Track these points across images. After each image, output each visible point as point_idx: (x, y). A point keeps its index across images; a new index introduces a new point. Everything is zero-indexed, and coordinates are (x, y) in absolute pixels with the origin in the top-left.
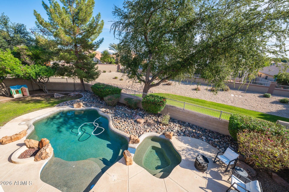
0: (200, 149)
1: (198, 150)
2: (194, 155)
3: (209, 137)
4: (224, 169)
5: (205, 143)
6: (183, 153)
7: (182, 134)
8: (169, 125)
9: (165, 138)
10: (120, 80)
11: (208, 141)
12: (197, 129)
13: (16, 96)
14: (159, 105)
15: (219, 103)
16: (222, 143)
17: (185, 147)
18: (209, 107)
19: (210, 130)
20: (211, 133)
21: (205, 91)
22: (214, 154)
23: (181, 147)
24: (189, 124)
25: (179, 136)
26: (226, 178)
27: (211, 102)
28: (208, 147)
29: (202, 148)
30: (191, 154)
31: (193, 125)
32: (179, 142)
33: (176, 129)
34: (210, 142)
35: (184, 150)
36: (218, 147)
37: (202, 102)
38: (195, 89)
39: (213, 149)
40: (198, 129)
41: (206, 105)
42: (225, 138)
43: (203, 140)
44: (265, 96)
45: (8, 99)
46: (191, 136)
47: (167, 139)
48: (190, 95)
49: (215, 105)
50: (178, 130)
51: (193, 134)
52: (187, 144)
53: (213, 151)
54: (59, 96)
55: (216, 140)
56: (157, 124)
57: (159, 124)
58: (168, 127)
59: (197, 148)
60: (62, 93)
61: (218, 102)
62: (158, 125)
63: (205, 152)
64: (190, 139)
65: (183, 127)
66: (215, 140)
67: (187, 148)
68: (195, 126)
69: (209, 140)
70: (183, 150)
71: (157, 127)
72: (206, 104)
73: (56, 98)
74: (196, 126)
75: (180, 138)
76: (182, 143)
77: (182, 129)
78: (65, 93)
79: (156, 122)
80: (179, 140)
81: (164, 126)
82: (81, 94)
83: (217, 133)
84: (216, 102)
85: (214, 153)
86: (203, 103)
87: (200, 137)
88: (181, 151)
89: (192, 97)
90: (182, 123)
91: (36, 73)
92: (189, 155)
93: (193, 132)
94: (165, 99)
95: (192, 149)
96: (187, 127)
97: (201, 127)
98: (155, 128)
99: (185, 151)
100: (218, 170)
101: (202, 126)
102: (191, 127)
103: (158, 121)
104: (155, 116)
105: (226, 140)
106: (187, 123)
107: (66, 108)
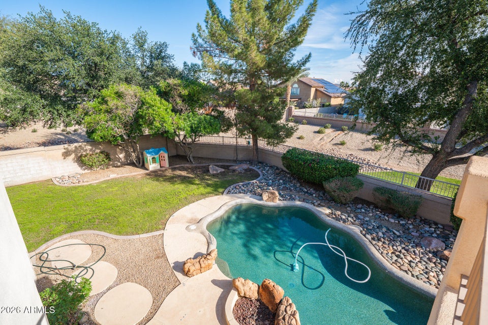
10: (299, 138)
13: (152, 167)
45: (141, 173)
54: (217, 170)
60: (218, 164)
73: (214, 175)
78: (221, 164)
82: (254, 168)
91: (191, 127)
107: (246, 200)
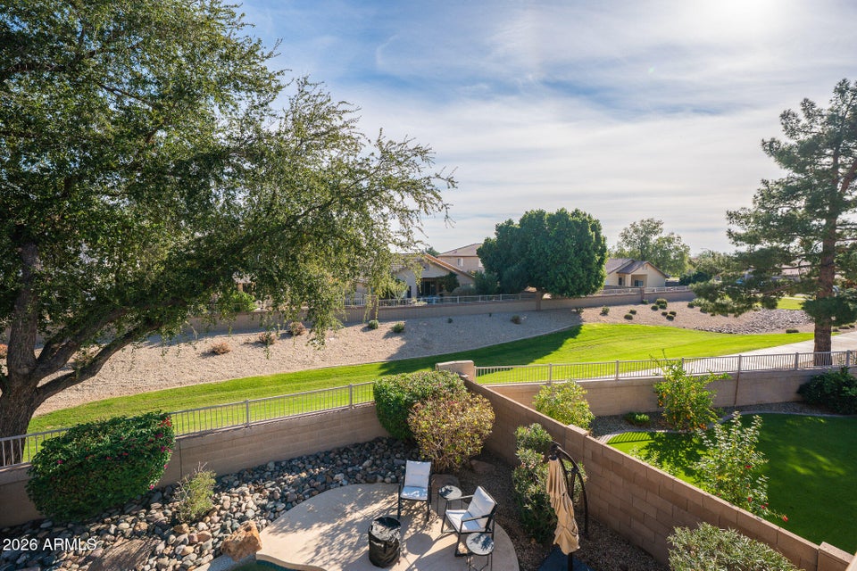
0: (351, 513)
1: (350, 518)
2: (350, 540)
3: (347, 466)
4: (420, 516)
5: (351, 487)
6: (325, 559)
7: (281, 506)
8: (218, 507)
9: (233, 563)
11: (352, 478)
12: (308, 466)
14: (153, 451)
15: (297, 371)
16: (378, 462)
17: (316, 539)
18: (278, 390)
19: (338, 449)
20: (345, 456)
21: (246, 349)
22: (384, 500)
23: (305, 548)
24: (276, 464)
25: (275, 518)
26: (435, 530)
27: (277, 376)
28: (361, 492)
29: (352, 505)
30: (343, 540)
31: (290, 461)
32: (291, 536)
33: (251, 504)
34: (359, 476)
35: (320, 547)
36: (380, 478)
37: (252, 386)
38: (214, 352)
39: (376, 490)
40: (310, 462)
41: (268, 391)
42: (377, 447)
43: (341, 485)
44: (372, 327)
46: (306, 494)
47: (245, 557)
48: (200, 375)
49: (290, 381)
50: (260, 502)
51: (307, 485)
52: (316, 525)
53: (378, 494)
55: (366, 463)
56: (165, 539)
57: (174, 533)
58: (216, 519)
59: (344, 515)
61: (293, 371)
62: (173, 537)
63: (365, 510)
64: (308, 505)
65: (268, 485)
66: (364, 465)
67: (323, 534)
68: (298, 459)
69: (354, 473)
70: (317, 552)
71: (169, 550)
72: (265, 388)
74: (300, 459)
75: (282, 525)
76: (301, 533)
77: (271, 493)
79: (150, 532)
80: (285, 531)
81: (202, 525)
83: (356, 445)
84: (289, 371)
85: (382, 498)
86: (256, 387)
87: (329, 480)
88: (317, 558)
89: (213, 382)
90: (254, 474)
92: (340, 550)
93: (304, 481)
94: (164, 417)
95: (335, 529)
96: (279, 476)
97: (314, 453)
98: (165, 561)
99: (326, 548)
100: (416, 528)
101: (315, 449)
102: (291, 470)
103: (159, 524)
104: (123, 513)
105: (382, 451)
106: (271, 465)
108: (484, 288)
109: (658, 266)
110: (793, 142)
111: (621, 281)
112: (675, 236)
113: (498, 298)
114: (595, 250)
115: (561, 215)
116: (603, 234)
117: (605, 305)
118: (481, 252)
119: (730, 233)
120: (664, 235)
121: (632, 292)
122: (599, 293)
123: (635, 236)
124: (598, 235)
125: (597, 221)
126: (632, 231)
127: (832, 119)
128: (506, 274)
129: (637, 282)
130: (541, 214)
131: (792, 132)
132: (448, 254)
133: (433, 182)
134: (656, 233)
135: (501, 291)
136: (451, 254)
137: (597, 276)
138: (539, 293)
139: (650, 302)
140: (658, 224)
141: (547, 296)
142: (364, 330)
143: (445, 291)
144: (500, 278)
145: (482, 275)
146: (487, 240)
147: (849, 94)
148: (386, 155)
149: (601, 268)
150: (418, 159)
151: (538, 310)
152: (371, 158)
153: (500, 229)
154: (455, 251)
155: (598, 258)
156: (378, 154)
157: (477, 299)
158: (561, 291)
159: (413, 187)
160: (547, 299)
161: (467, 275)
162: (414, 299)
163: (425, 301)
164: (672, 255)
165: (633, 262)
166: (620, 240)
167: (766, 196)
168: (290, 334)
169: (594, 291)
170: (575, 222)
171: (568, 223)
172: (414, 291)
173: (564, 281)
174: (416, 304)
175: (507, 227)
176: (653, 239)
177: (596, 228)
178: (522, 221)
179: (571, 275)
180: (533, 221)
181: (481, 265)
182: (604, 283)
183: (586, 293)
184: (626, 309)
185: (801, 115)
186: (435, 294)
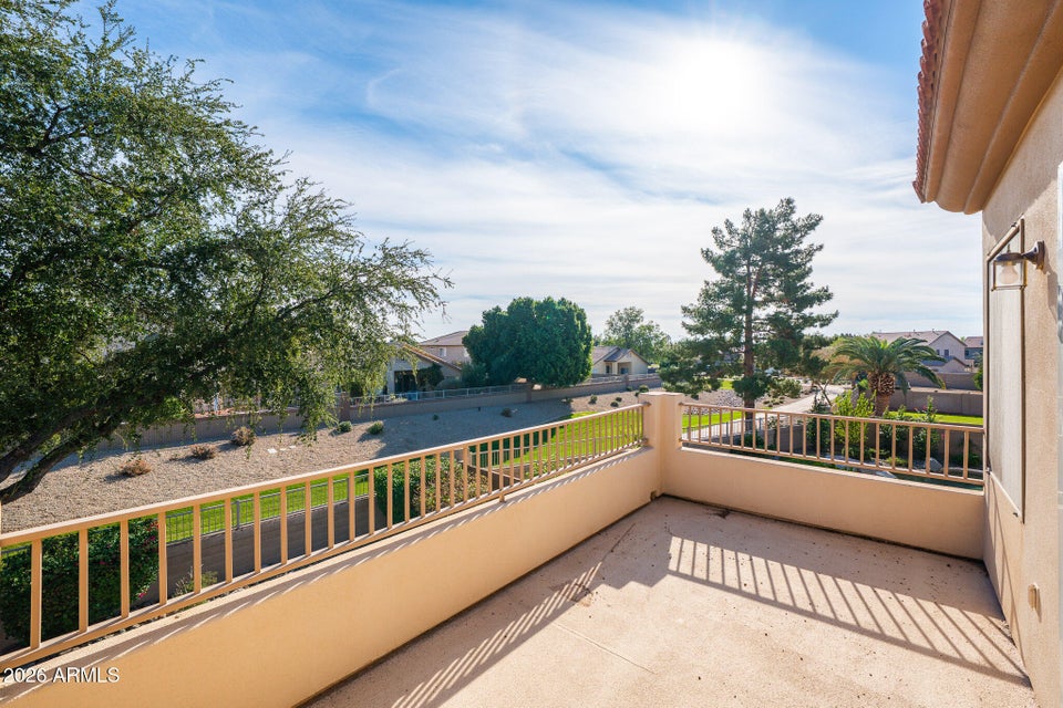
108: (471, 381)
109: (641, 354)
110: (721, 253)
111: (608, 369)
112: (654, 324)
113: (487, 391)
114: (582, 339)
115: (548, 304)
116: (588, 322)
117: (593, 394)
118: (466, 341)
119: (684, 324)
120: (645, 323)
121: (617, 378)
122: (588, 382)
123: (620, 324)
124: (583, 323)
125: (582, 310)
126: (616, 318)
127: (744, 237)
128: (494, 364)
129: (623, 369)
130: (528, 302)
131: (721, 244)
132: (429, 344)
133: (431, 281)
134: (638, 321)
135: (489, 383)
136: (432, 343)
137: (585, 364)
138: (530, 384)
139: (634, 389)
140: (639, 312)
141: (537, 387)
142: (335, 433)
143: (428, 385)
144: (488, 368)
145: (470, 367)
146: (474, 328)
147: (752, 219)
148: (388, 256)
149: (587, 356)
150: (417, 260)
151: (529, 402)
152: (375, 258)
153: (487, 316)
154: (437, 340)
155: (584, 347)
156: (380, 254)
157: (464, 393)
158: (550, 380)
159: (413, 285)
160: (538, 390)
161: (452, 366)
162: (393, 396)
163: (404, 397)
164: (653, 342)
165: (619, 350)
166: (607, 327)
167: (707, 295)
168: (236, 444)
169: (582, 380)
170: (562, 311)
171: (556, 312)
172: (391, 387)
173: (553, 370)
174: (395, 401)
175: (494, 314)
176: (636, 326)
177: (581, 316)
178: (510, 308)
179: (559, 364)
180: (522, 308)
181: (467, 355)
182: (591, 372)
183: (575, 383)
184: (612, 397)
185: (725, 232)
186: (415, 390)
